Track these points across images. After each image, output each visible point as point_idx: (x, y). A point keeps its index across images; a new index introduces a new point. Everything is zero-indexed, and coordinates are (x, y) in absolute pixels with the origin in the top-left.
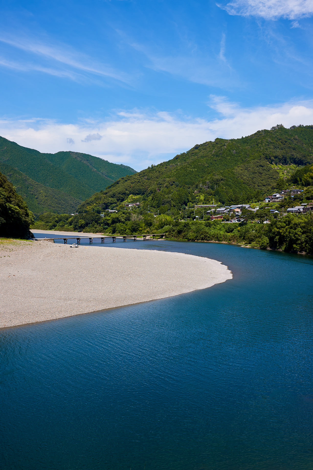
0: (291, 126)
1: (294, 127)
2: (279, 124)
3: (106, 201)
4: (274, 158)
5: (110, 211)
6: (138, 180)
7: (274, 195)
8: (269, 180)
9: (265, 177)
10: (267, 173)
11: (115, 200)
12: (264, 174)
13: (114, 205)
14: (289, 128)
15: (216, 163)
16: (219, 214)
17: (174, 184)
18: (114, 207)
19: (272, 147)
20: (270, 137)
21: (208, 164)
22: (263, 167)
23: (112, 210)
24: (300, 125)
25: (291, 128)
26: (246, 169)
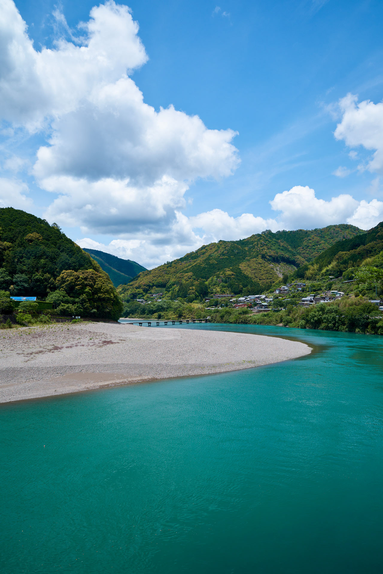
0: (277, 231)
1: (279, 232)
2: (267, 230)
3: (134, 292)
4: (268, 257)
5: (138, 300)
6: (159, 274)
7: (282, 288)
8: (267, 275)
9: (264, 272)
10: (265, 269)
11: (141, 291)
12: (262, 270)
13: (141, 295)
14: (275, 233)
15: (223, 261)
16: (241, 302)
17: (191, 278)
18: (141, 297)
19: (266, 248)
20: (263, 240)
21: (217, 262)
22: (261, 264)
23: (140, 299)
24: (284, 230)
25: (276, 232)
26: (248, 266)
